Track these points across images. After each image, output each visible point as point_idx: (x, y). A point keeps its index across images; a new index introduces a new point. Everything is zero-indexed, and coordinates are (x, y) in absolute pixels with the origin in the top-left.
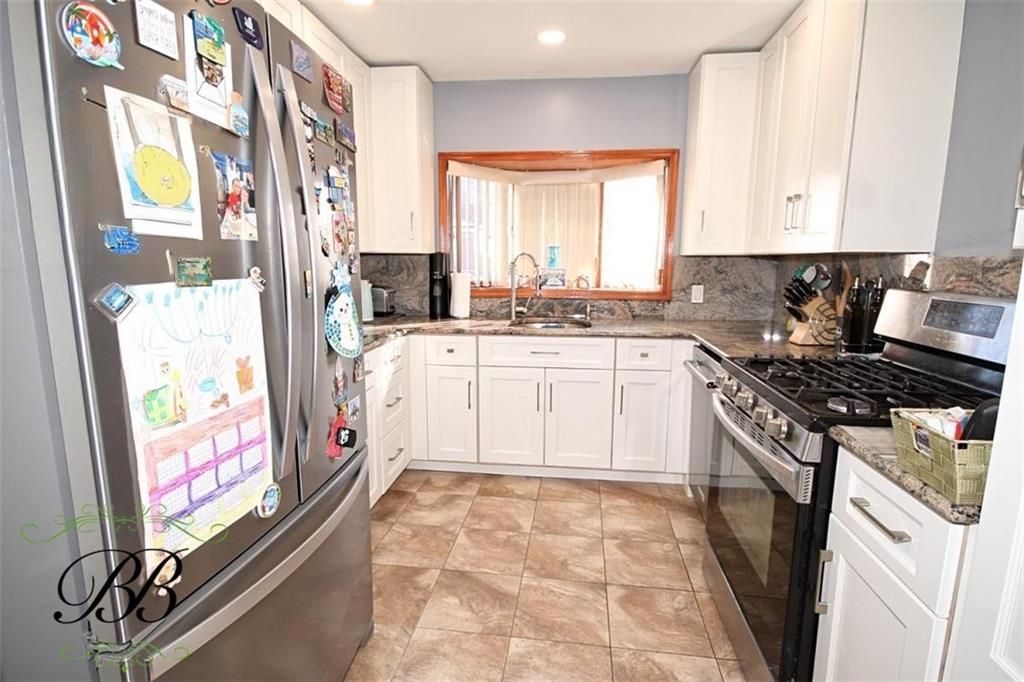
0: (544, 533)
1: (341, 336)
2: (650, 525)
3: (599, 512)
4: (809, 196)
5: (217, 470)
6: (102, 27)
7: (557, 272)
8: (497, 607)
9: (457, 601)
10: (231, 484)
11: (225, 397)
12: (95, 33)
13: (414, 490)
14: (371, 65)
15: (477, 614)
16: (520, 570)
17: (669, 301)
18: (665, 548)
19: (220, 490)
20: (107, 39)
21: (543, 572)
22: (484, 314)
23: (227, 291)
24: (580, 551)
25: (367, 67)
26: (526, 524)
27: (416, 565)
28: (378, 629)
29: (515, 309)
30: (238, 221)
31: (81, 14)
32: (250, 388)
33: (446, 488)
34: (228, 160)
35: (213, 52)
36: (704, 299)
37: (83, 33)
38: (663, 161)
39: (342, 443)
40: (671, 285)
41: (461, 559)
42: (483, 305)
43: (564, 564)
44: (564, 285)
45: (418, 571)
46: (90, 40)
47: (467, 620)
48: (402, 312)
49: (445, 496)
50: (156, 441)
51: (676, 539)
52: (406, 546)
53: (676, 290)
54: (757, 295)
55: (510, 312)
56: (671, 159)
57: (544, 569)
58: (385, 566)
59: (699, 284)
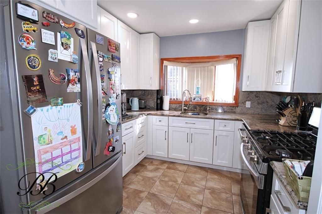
0: (185, 184)
1: (110, 118)
2: (223, 186)
3: (206, 179)
4: (284, 71)
5: (62, 158)
6: (30, 39)
7: (199, 96)
8: (163, 208)
9: (150, 204)
10: (67, 162)
11: (66, 137)
12: (28, 41)
13: (147, 165)
14: (140, 34)
15: (156, 209)
16: (173, 196)
17: (237, 107)
18: (227, 196)
19: (63, 164)
20: (31, 42)
21: (181, 198)
22: (174, 109)
23: (69, 107)
24: (195, 193)
25: (139, 34)
26: (179, 180)
27: (141, 190)
28: (124, 209)
29: (184, 108)
30: (74, 87)
31: (24, 37)
32: (75, 134)
33: (157, 165)
34: (71, 70)
35: (66, 41)
36: (251, 107)
37: (24, 41)
38: (235, 59)
39: (110, 150)
40: (238, 101)
41: (155, 190)
42: (174, 106)
43: (189, 196)
44: (201, 100)
45: (141, 192)
46: (26, 43)
47: (152, 211)
48: (149, 107)
49: (156, 167)
50: (41, 149)
51: (232, 193)
52: (140, 183)
53: (240, 103)
54: (272, 105)
55: (182, 109)
56: (239, 58)
57: (182, 197)
58: (132, 189)
59: (249, 101)
